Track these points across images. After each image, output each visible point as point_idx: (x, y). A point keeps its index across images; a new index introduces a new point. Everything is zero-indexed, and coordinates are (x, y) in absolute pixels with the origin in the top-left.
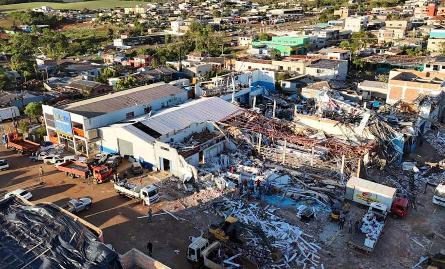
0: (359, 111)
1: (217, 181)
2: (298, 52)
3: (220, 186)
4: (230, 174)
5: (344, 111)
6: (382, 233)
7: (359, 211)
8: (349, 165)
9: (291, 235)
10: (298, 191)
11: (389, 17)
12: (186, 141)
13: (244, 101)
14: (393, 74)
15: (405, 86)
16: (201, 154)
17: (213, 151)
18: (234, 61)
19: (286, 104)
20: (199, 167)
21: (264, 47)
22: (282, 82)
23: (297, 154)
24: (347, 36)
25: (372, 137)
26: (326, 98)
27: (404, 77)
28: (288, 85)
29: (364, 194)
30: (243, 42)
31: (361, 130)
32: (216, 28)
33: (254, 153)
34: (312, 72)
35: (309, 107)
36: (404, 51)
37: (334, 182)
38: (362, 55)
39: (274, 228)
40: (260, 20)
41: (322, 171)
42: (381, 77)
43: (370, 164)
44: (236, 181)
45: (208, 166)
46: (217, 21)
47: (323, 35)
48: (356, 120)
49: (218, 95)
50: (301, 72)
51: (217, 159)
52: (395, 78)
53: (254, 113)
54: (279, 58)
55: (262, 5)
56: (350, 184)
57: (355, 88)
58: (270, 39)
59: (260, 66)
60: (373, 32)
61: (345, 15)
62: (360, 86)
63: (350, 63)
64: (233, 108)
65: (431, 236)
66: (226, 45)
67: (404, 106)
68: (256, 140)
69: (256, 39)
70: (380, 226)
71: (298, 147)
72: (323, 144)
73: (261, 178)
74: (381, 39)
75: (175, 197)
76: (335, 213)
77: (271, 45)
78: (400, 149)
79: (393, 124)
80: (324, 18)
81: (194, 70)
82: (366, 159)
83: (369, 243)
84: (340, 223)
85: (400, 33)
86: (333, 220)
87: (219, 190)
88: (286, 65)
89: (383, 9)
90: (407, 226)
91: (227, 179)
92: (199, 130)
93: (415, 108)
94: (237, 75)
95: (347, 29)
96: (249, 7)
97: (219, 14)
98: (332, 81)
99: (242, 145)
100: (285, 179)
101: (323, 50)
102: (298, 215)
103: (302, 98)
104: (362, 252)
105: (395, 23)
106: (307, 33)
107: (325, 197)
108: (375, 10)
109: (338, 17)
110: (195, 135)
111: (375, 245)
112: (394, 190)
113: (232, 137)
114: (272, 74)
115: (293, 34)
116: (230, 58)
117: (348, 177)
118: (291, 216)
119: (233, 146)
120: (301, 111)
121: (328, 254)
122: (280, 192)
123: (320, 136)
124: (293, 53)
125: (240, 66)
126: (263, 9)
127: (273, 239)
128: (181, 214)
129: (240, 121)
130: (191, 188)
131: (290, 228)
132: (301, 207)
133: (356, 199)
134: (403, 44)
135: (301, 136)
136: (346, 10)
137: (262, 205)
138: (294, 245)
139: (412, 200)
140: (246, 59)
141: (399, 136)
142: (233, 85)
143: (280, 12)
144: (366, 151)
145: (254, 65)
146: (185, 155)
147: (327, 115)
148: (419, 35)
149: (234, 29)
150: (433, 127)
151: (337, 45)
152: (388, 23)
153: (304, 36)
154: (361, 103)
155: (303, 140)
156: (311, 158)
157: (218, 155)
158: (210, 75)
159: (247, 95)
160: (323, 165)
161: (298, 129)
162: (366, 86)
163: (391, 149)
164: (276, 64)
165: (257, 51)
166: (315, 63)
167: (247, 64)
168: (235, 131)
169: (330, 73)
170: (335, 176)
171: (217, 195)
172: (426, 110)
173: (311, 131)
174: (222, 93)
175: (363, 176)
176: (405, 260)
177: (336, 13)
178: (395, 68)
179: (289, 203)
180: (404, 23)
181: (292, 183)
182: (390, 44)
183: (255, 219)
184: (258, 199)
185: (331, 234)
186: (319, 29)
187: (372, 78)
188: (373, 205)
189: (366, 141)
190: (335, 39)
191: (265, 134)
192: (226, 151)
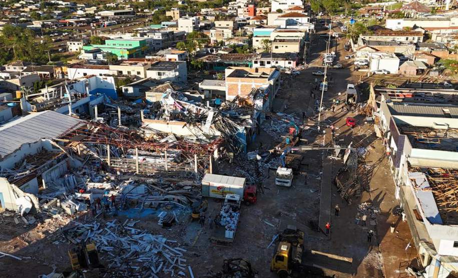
0: (203, 110)
1: (64, 206)
2: (135, 55)
3: (68, 211)
4: (79, 195)
5: (190, 111)
6: (239, 222)
7: (216, 205)
8: (201, 163)
9: (155, 244)
10: (157, 198)
11: (217, 18)
12: (17, 166)
13: (84, 112)
14: (228, 72)
15: (240, 82)
16: (40, 179)
17: (55, 173)
18: (65, 69)
19: (131, 110)
20: (39, 194)
21: (98, 51)
22: (124, 88)
23: (151, 160)
24: (182, 36)
25: (218, 133)
26: (171, 101)
27: (238, 74)
28: (131, 90)
29: (219, 188)
30: (73, 47)
31: (208, 128)
32: (37, 32)
33: (104, 167)
34: (153, 75)
35: (155, 111)
36: (234, 49)
37: (190, 182)
38: (199, 55)
39: (136, 242)
40: (89, 23)
41: (177, 174)
42: (218, 75)
43: (220, 159)
44: (87, 201)
45: (51, 190)
46: (37, 24)
47: (158, 36)
48: (202, 119)
49: (51, 108)
50: (142, 76)
51: (60, 181)
52: (231, 76)
53: (98, 124)
54: (117, 62)
55: (89, 6)
56: (204, 182)
57: (196, 88)
58: (103, 43)
59: (96, 72)
60: (205, 32)
61: (177, 16)
62: (201, 86)
63: (188, 64)
64: (72, 121)
65: (278, 215)
66: (52, 51)
67: (242, 101)
68: (104, 153)
69: (88, 43)
70: (236, 215)
71: (151, 153)
72: (174, 147)
73: (115, 193)
74: (213, 39)
75: (13, 235)
76: (195, 213)
77: (105, 48)
78: (243, 141)
79: (235, 118)
80: (157, 19)
81: (16, 82)
82: (216, 155)
83: (229, 234)
84: (201, 221)
85: (228, 33)
86: (194, 220)
87: (68, 216)
88: (125, 69)
89: (210, 10)
90: (258, 211)
91: (76, 201)
92: (33, 151)
93: (250, 102)
94: (72, 84)
95: (180, 29)
96: (74, 8)
97: (38, 17)
98: (174, 83)
99: (88, 160)
100: (142, 189)
101: (161, 52)
102: (160, 222)
103: (147, 102)
104: (224, 244)
105: (223, 23)
106: (142, 35)
107: (184, 199)
108: (203, 11)
109: (170, 18)
110: (29, 158)
111: (235, 235)
112: (243, 179)
113: (75, 153)
114: (111, 80)
115: (127, 36)
116: (60, 65)
117: (202, 175)
118: (152, 225)
119: (79, 164)
120: (148, 116)
121: (193, 255)
122: (138, 203)
123: (171, 139)
124: (130, 56)
125: (73, 74)
126: (91, 10)
127: (136, 254)
128: (24, 252)
129: (82, 135)
130: (32, 220)
131: (152, 238)
132: (161, 214)
133: (212, 195)
134: (233, 42)
135: (151, 141)
136: (177, 11)
137: (120, 221)
138: (160, 254)
139: (260, 185)
140: (79, 65)
141: (241, 129)
142: (68, 95)
143: (110, 13)
144: (215, 147)
145: (90, 72)
146: (20, 183)
147: (175, 117)
148: (245, 34)
149: (60, 33)
150: (267, 118)
151: (174, 46)
152: (217, 23)
153: (139, 38)
154: (204, 101)
155: (155, 145)
156: (165, 163)
157: (62, 176)
158: (38, 86)
159: (86, 105)
160: (177, 167)
161: (148, 135)
162: (207, 85)
163: (236, 142)
164: (114, 69)
165: (91, 56)
166: (155, 66)
167: (82, 71)
168: (78, 147)
169: (171, 74)
170: (190, 176)
171: (67, 221)
172: (259, 103)
173: (161, 135)
174: (56, 105)
175: (216, 171)
176: (261, 242)
177: (168, 14)
178: (229, 66)
179: (148, 212)
180: (231, 23)
181: (149, 191)
182: (222, 43)
183: (115, 238)
184: (115, 215)
185: (194, 234)
186: (154, 31)
187: (210, 77)
188: (228, 197)
189: (214, 137)
190: (171, 40)
191: (114, 145)
192: (70, 170)
